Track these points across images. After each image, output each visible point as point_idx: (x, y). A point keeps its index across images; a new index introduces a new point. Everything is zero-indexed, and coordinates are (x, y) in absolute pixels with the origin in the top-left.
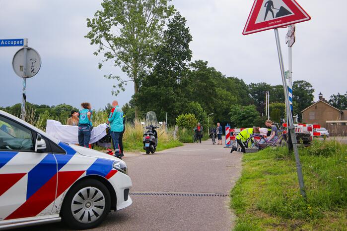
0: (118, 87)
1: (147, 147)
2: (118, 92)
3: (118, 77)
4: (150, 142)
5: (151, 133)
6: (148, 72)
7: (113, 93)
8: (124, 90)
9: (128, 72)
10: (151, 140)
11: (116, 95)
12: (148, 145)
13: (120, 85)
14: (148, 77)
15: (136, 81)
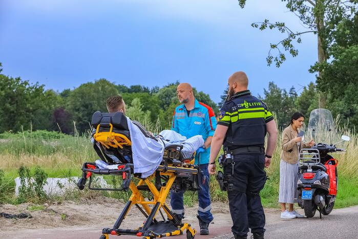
0: (281, 47)
1: (307, 201)
2: (283, 57)
3: (281, 26)
4: (314, 186)
5: (316, 164)
6: (348, 12)
7: (269, 62)
8: (294, 53)
9: (303, 12)
10: (317, 182)
11: (278, 65)
12: (308, 195)
13: (287, 43)
14: (348, 24)
15: (323, 34)
